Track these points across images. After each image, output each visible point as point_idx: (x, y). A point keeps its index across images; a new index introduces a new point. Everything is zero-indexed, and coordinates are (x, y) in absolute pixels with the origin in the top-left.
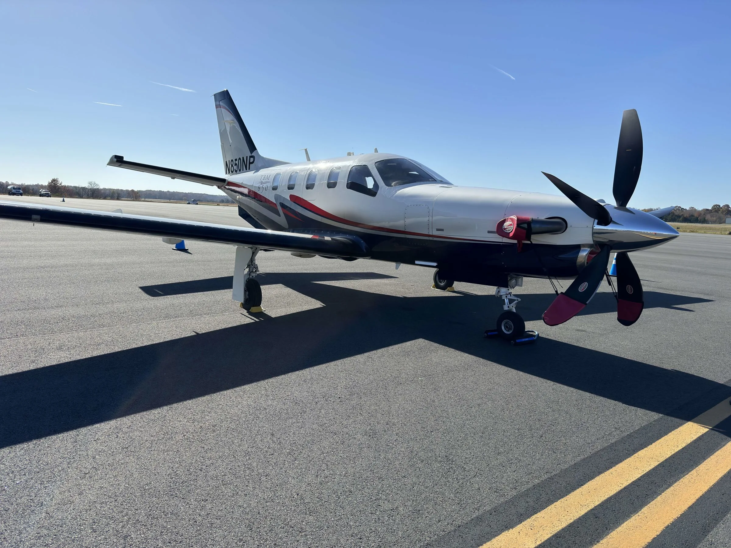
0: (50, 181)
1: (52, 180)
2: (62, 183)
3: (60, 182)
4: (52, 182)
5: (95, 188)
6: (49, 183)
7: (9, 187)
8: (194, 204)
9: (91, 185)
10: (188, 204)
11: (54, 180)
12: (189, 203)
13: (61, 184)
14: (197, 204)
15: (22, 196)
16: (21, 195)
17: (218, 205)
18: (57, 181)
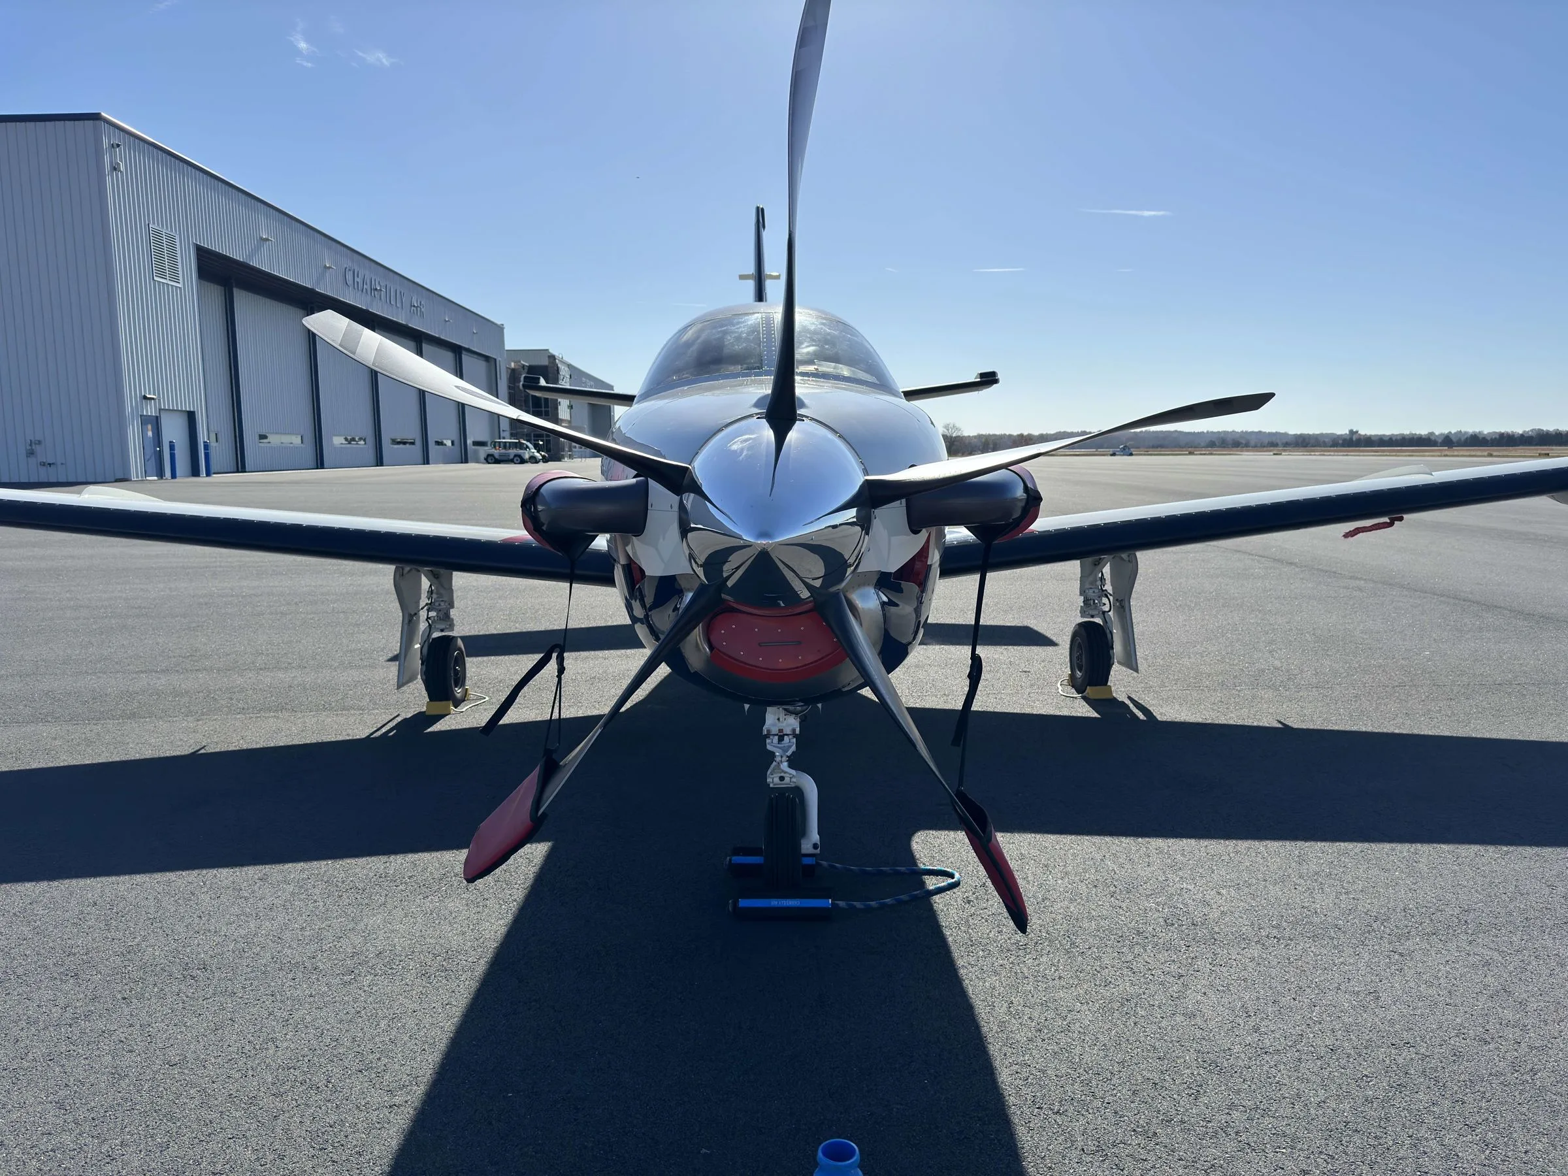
8: (1123, 455)
10: (1112, 455)
12: (1114, 454)
14: (1131, 454)
17: (1191, 453)
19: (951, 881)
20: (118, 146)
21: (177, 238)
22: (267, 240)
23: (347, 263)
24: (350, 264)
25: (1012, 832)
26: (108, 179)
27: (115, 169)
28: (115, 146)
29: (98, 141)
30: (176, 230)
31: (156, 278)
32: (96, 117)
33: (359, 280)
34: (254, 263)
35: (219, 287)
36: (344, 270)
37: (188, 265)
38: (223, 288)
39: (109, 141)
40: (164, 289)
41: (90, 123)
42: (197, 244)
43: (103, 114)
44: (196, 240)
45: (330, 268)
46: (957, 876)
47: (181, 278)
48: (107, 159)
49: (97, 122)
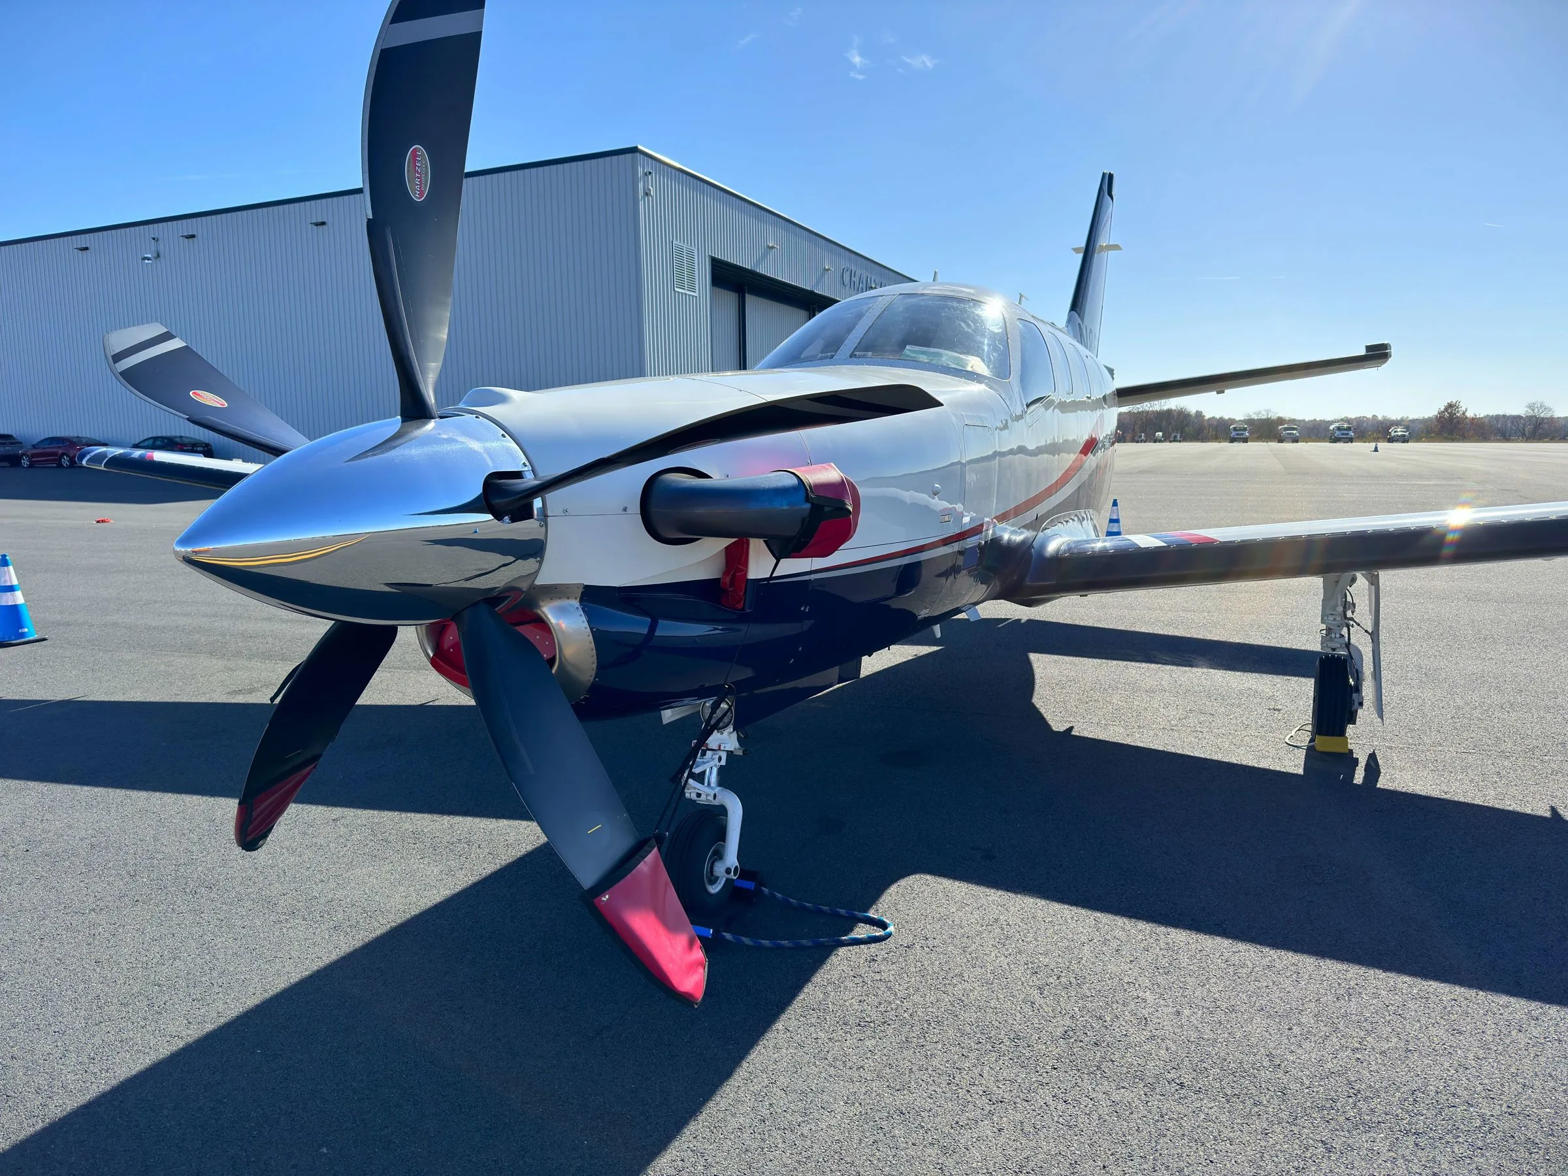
0: (1442, 409)
1: (1446, 404)
2: (1466, 411)
3: (1463, 409)
4: (1446, 409)
5: (1542, 415)
6: (1439, 413)
7: (1331, 428)
9: (1533, 410)
11: (1450, 406)
13: (1464, 413)
15: (1352, 442)
16: (1351, 440)
18: (1458, 408)
19: (880, 933)
20: (650, 173)
21: (696, 252)
22: (773, 247)
23: (845, 264)
24: (848, 265)
25: (1016, 892)
26: (641, 204)
27: (647, 194)
28: (648, 173)
29: (635, 172)
30: (695, 245)
31: (676, 289)
32: (634, 150)
33: (856, 279)
34: (762, 270)
35: (734, 294)
36: (842, 271)
37: (703, 274)
38: (737, 295)
39: (643, 171)
40: (682, 298)
41: (629, 156)
42: (712, 257)
43: (640, 147)
44: (712, 253)
45: (828, 269)
46: (891, 929)
47: (697, 288)
48: (641, 185)
49: (635, 154)
